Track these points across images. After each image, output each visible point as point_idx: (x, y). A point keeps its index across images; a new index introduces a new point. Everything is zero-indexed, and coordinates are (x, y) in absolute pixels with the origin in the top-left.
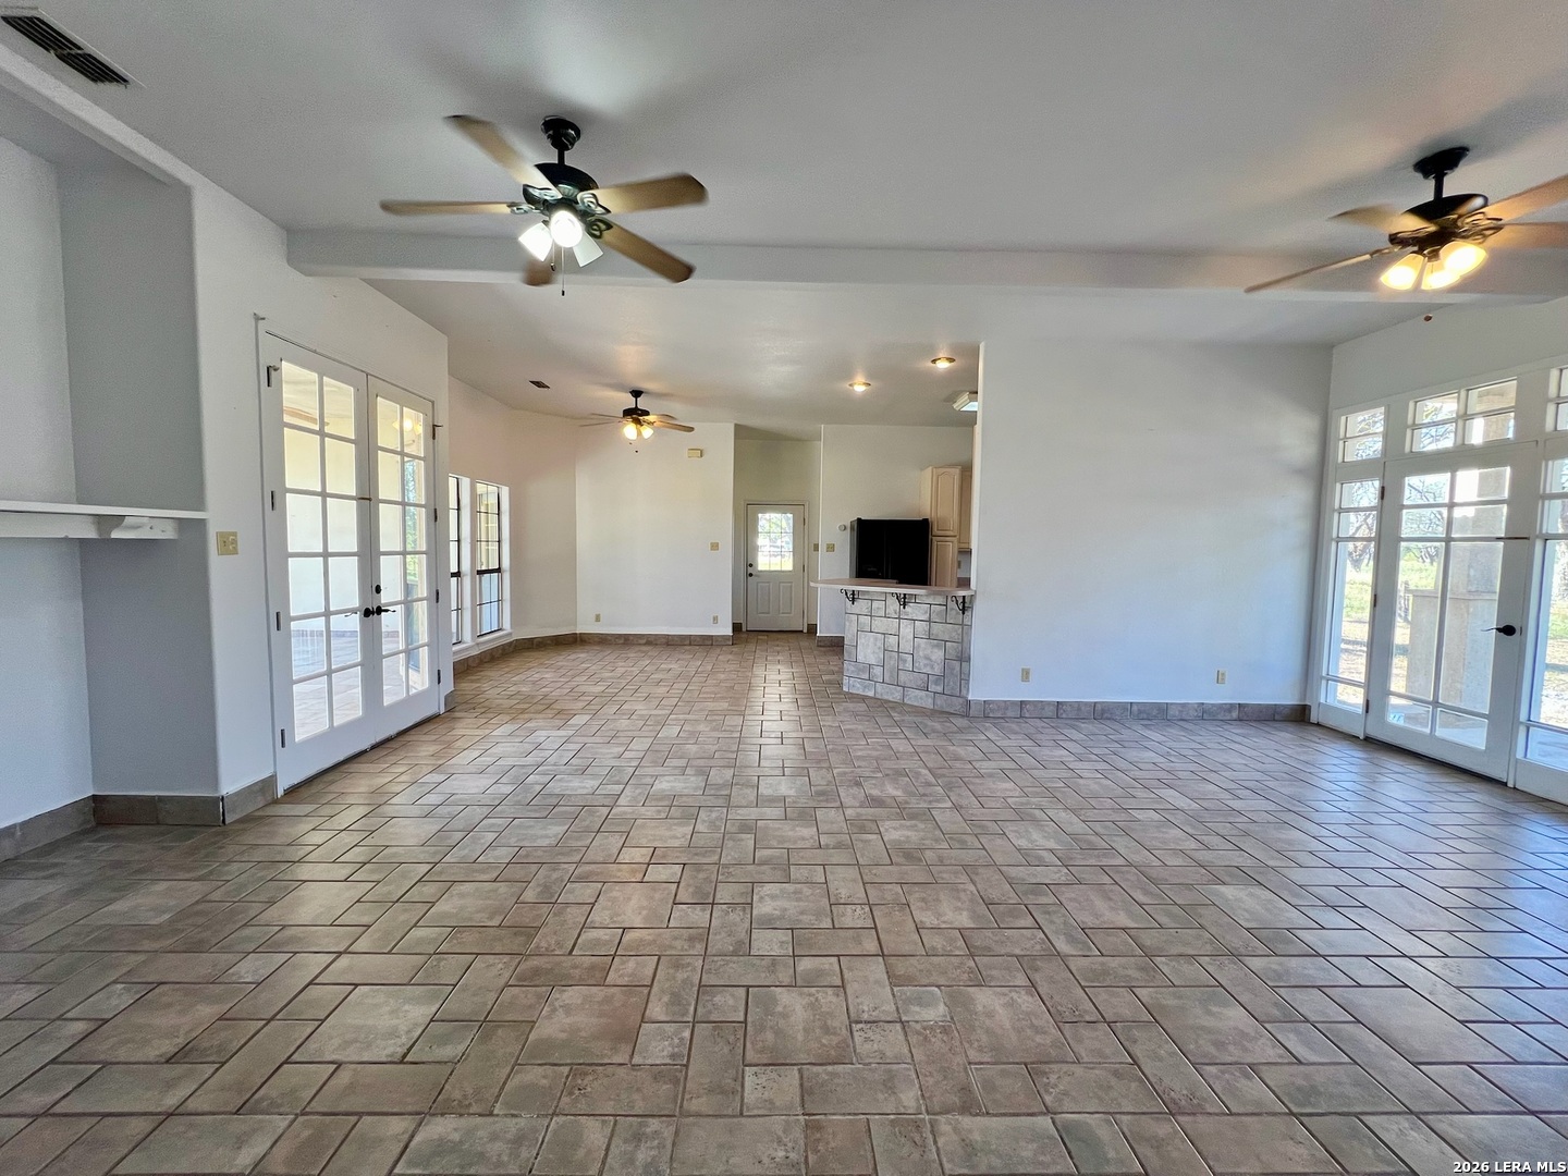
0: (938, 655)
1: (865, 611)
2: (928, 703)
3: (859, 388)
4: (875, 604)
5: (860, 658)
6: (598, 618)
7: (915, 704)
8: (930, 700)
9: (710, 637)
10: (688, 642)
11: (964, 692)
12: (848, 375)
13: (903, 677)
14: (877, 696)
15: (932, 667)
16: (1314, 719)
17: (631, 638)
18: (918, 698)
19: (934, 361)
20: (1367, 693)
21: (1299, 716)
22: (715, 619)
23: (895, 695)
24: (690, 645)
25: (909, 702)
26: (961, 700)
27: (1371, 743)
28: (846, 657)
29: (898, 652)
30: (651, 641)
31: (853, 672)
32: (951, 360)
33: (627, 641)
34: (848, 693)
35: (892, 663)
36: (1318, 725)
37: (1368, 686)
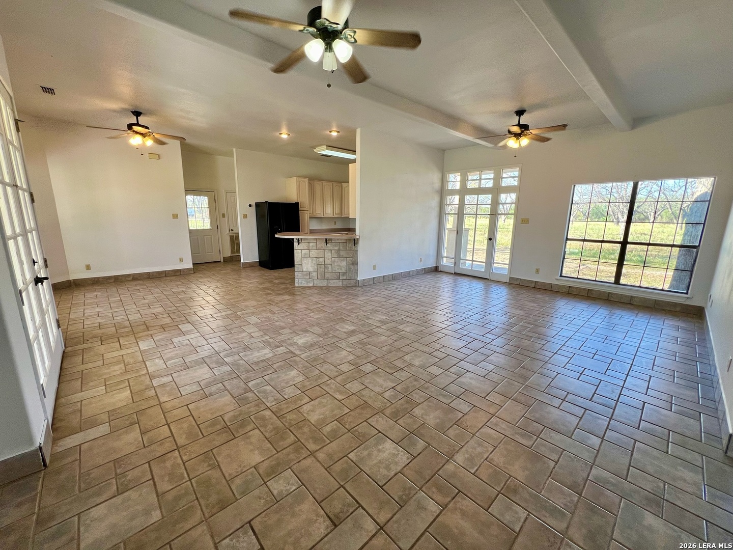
0: (344, 264)
1: (306, 248)
2: (340, 284)
3: (284, 136)
4: (311, 244)
5: (304, 270)
6: (88, 267)
7: (334, 286)
8: (341, 283)
9: (179, 270)
10: (164, 275)
11: (356, 277)
12: (278, 128)
13: (327, 275)
14: (314, 285)
15: (341, 269)
16: (439, 270)
17: (120, 278)
18: (335, 283)
19: (330, 132)
20: (455, 260)
21: (436, 270)
22: (181, 260)
23: (324, 283)
24: (166, 276)
25: (331, 285)
26: (354, 281)
27: (456, 274)
28: (296, 269)
29: (324, 265)
30: (136, 278)
31: (300, 276)
32: (338, 132)
33: (118, 280)
34: (299, 287)
35: (321, 270)
36: (441, 271)
37: (455, 258)
